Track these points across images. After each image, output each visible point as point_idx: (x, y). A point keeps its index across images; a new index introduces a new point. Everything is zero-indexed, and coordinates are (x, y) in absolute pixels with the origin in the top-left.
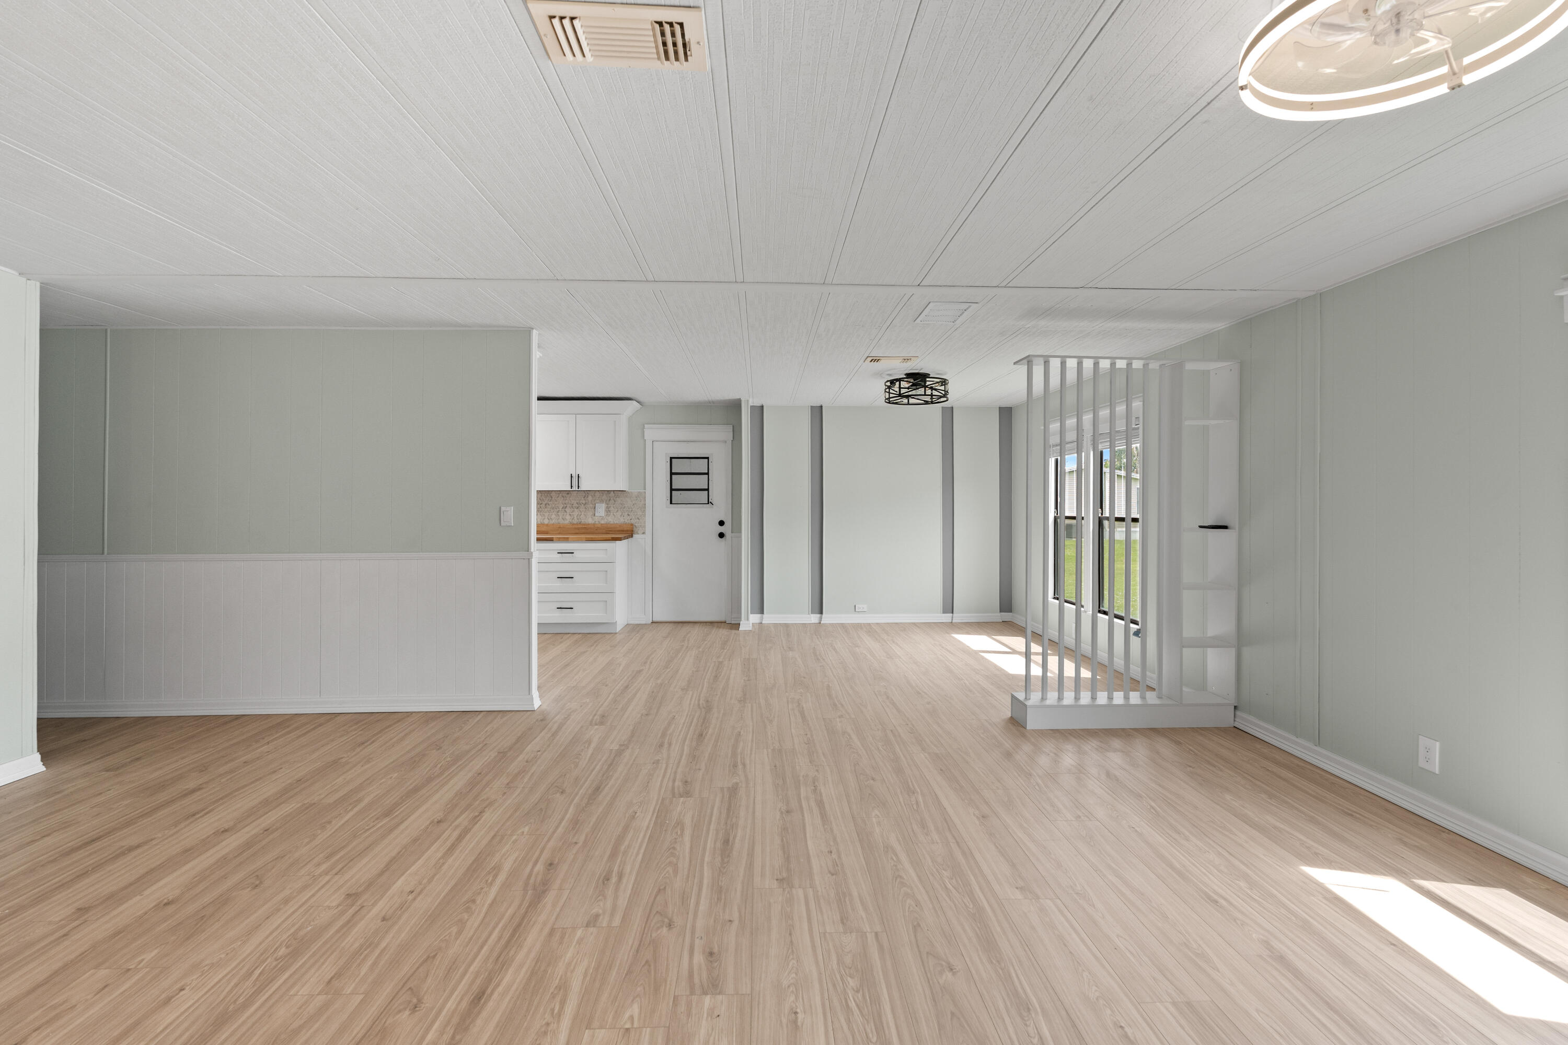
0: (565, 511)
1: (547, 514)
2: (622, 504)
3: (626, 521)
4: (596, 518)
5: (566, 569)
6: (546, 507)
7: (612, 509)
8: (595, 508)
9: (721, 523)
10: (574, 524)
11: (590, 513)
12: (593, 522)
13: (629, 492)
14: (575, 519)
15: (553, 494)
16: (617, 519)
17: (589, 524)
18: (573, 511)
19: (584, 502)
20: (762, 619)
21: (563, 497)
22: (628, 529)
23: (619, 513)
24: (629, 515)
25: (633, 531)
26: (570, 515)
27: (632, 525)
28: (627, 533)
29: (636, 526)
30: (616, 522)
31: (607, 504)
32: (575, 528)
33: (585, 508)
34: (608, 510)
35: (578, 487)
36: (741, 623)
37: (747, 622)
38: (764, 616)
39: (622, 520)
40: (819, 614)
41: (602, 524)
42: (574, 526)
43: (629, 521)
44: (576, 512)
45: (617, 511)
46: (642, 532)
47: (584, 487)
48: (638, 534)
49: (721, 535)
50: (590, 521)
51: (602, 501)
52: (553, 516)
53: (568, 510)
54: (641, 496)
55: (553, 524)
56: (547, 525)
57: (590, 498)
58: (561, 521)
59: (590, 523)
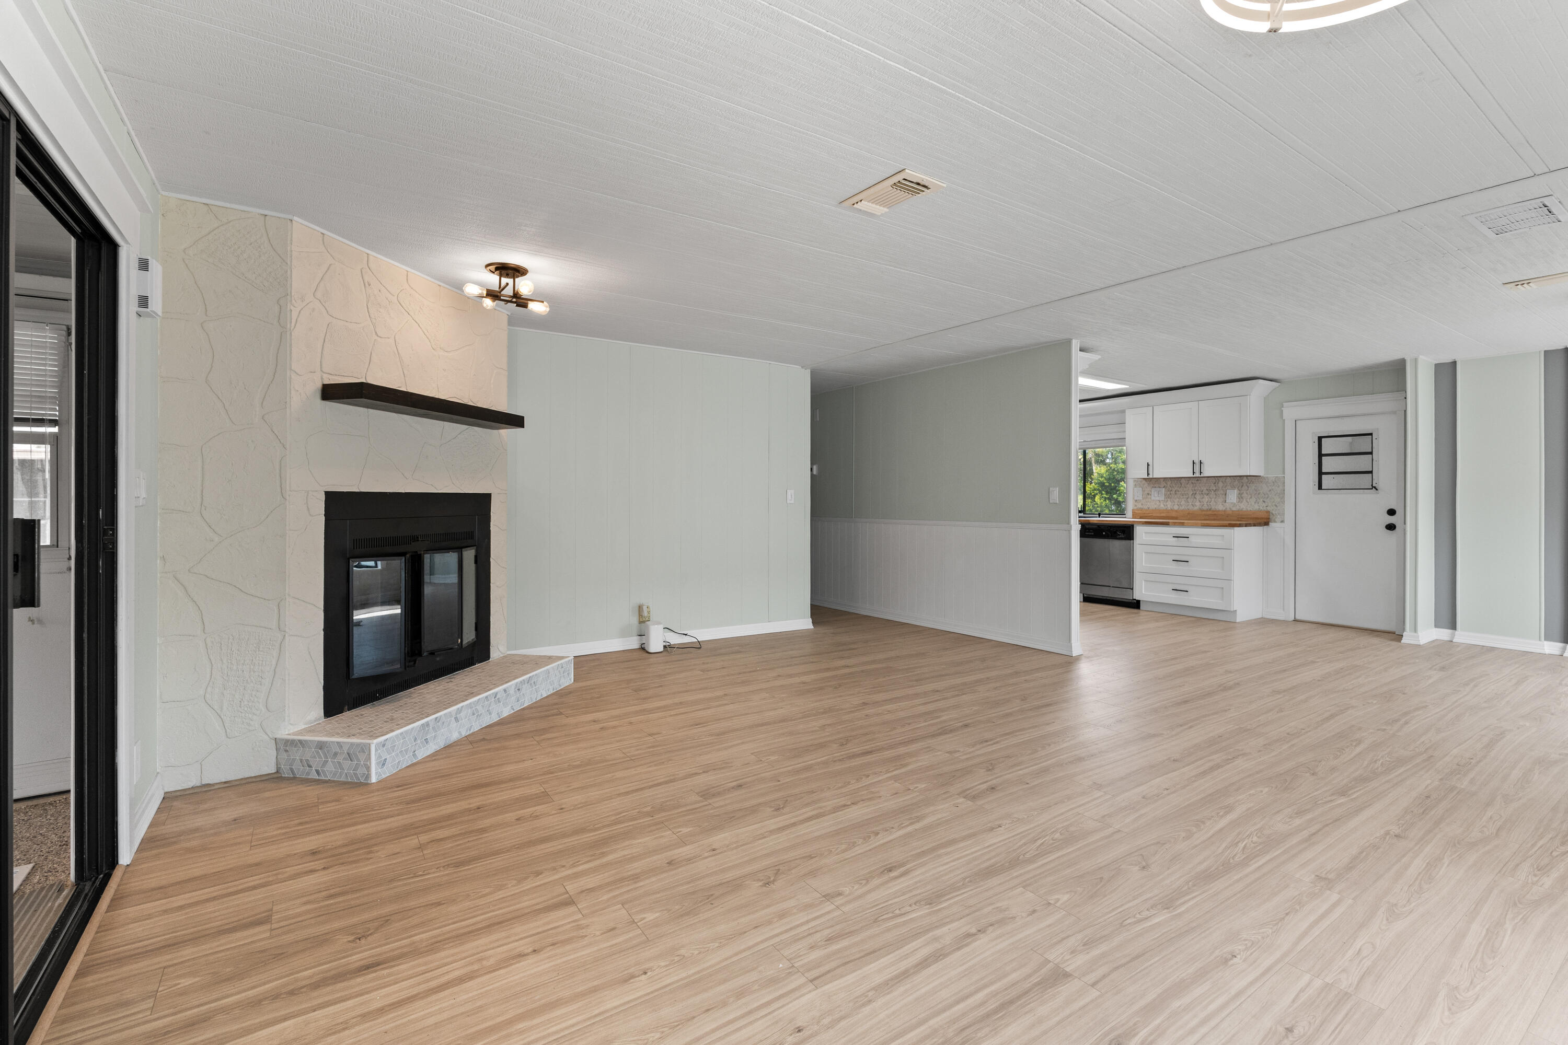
0: (1195, 497)
1: (1176, 501)
2: (1256, 490)
3: (1261, 508)
4: (1227, 504)
5: (1182, 553)
6: (1176, 494)
7: (1245, 495)
8: (1226, 495)
9: (1391, 512)
10: (1204, 511)
11: (1220, 500)
12: (1224, 509)
13: (1264, 478)
14: (1205, 505)
15: (1183, 481)
16: (1251, 506)
17: (1219, 511)
18: (1203, 498)
19: (1214, 488)
20: (1453, 636)
21: (1192, 483)
22: (1263, 517)
23: (1254, 500)
24: (1264, 502)
25: (1269, 519)
26: (1200, 501)
27: (1268, 512)
28: (1263, 521)
29: (1272, 513)
30: (1249, 509)
31: (1240, 490)
32: (1205, 515)
33: (1216, 495)
34: (1240, 497)
35: (1201, 473)
36: (1405, 634)
37: (1415, 634)
38: (1457, 632)
39: (1256, 507)
40: (1561, 642)
41: (1233, 511)
42: (1204, 513)
43: (1265, 508)
44: (1206, 499)
45: (1251, 497)
46: (1281, 520)
47: (1207, 472)
48: (1275, 522)
49: (1391, 527)
50: (1220, 507)
51: (1233, 487)
52: (1183, 502)
53: (1198, 497)
54: (1279, 482)
55: (1182, 511)
56: (1176, 511)
57: (1221, 484)
58: (1191, 507)
59: (1221, 509)
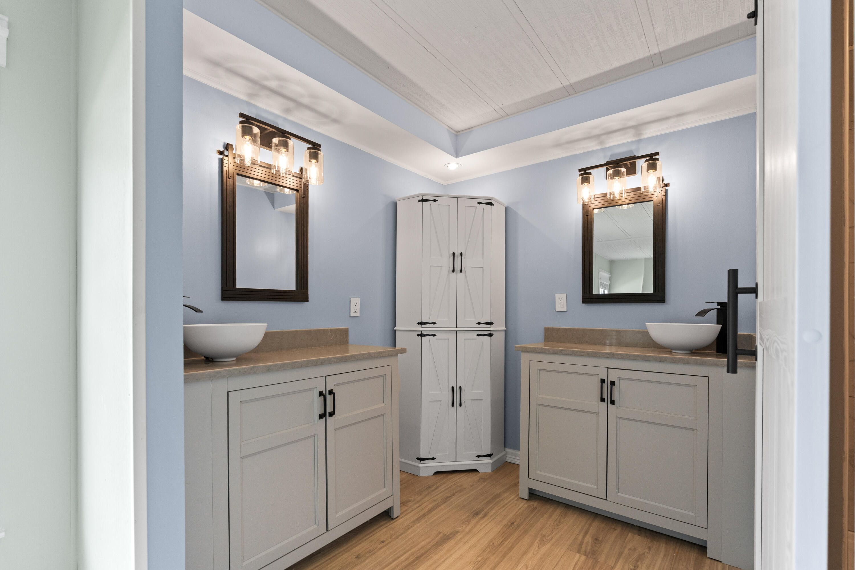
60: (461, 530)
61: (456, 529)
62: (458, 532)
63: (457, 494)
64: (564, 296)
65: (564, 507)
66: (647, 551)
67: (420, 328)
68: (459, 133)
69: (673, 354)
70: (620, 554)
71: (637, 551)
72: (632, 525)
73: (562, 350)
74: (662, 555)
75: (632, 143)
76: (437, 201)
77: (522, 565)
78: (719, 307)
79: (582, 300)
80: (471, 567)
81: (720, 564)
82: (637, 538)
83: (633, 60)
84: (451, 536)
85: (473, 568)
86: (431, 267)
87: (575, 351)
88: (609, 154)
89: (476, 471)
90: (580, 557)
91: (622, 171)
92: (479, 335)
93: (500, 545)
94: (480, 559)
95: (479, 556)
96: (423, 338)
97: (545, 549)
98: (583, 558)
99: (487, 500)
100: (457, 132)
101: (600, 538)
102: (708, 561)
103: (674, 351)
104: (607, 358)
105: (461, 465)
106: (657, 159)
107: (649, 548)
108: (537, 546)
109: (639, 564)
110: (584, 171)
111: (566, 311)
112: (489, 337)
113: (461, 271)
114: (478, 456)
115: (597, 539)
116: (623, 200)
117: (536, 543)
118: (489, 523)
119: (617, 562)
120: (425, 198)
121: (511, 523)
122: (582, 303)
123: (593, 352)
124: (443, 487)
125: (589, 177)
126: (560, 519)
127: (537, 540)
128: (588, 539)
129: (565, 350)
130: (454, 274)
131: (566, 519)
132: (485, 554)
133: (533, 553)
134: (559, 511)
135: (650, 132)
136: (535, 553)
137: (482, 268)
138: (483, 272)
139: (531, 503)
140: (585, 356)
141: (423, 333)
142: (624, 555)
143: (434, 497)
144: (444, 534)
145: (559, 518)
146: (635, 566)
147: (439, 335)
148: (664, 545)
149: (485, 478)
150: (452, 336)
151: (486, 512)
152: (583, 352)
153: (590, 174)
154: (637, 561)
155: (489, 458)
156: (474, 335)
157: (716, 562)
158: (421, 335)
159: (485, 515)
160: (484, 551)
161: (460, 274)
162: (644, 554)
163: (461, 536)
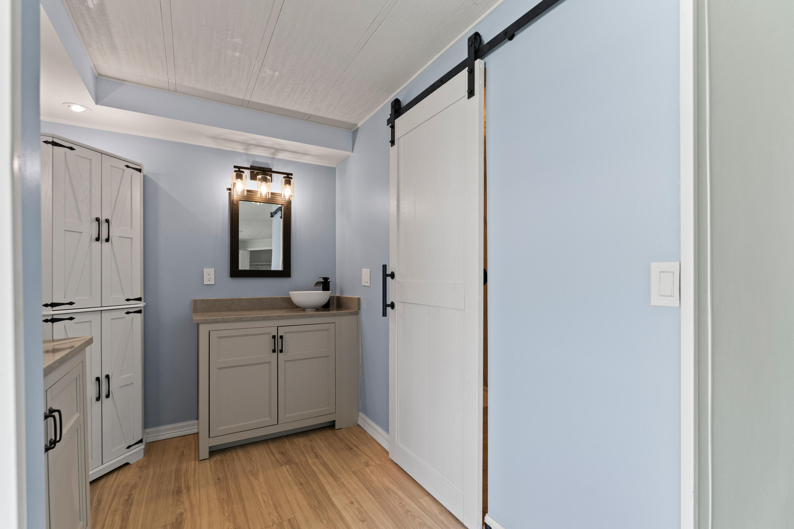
60: (183, 511)
61: (177, 512)
62: (181, 514)
63: (133, 492)
64: (212, 271)
65: (241, 448)
66: (311, 443)
67: (49, 312)
68: (101, 77)
69: (306, 311)
70: (302, 452)
71: (308, 446)
72: (290, 435)
73: (242, 318)
74: (318, 439)
75: (268, 158)
76: (74, 149)
77: (260, 496)
78: (323, 280)
79: (230, 275)
80: (228, 523)
81: (342, 429)
82: (300, 439)
83: (297, 110)
84: (180, 520)
85: (230, 522)
86: (66, 232)
87: (254, 317)
88: (252, 160)
89: (127, 464)
90: (286, 467)
91: (268, 178)
92: (128, 313)
93: (229, 495)
94: (227, 514)
95: (224, 514)
96: (55, 324)
97: (261, 477)
98: (287, 466)
99: (173, 478)
100: (99, 75)
101: (284, 451)
102: (337, 431)
103: (306, 310)
104: (278, 319)
105: (112, 464)
106: (291, 178)
107: (310, 440)
108: (255, 479)
109: (315, 451)
110: (238, 168)
111: (214, 284)
112: (139, 314)
113: (107, 240)
114: (129, 447)
115: (282, 453)
116: (257, 199)
117: (252, 479)
118: (199, 491)
119: (305, 457)
120: (56, 140)
121: (218, 479)
122: (230, 277)
123: (268, 316)
124: (106, 496)
125: (242, 175)
126: (248, 456)
127: (250, 476)
128: (277, 456)
129: (245, 317)
130: (98, 243)
131: (251, 453)
132: (226, 508)
133: (258, 484)
134: (241, 452)
135: (281, 156)
136: (258, 483)
137: (130, 239)
138: (132, 243)
139: (214, 459)
140: (261, 320)
141: (55, 317)
142: (304, 452)
143: (110, 507)
144: (170, 524)
145: (246, 456)
146: (315, 453)
147: (78, 318)
148: (315, 435)
149: (142, 466)
150: (95, 318)
151: (185, 486)
152: (260, 317)
153: (243, 172)
154: (313, 450)
155: (140, 444)
156: (122, 313)
157: (340, 430)
158: (53, 320)
159: (188, 489)
160: (223, 508)
161: (105, 245)
162: (311, 445)
163: (189, 515)
